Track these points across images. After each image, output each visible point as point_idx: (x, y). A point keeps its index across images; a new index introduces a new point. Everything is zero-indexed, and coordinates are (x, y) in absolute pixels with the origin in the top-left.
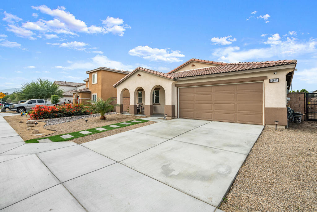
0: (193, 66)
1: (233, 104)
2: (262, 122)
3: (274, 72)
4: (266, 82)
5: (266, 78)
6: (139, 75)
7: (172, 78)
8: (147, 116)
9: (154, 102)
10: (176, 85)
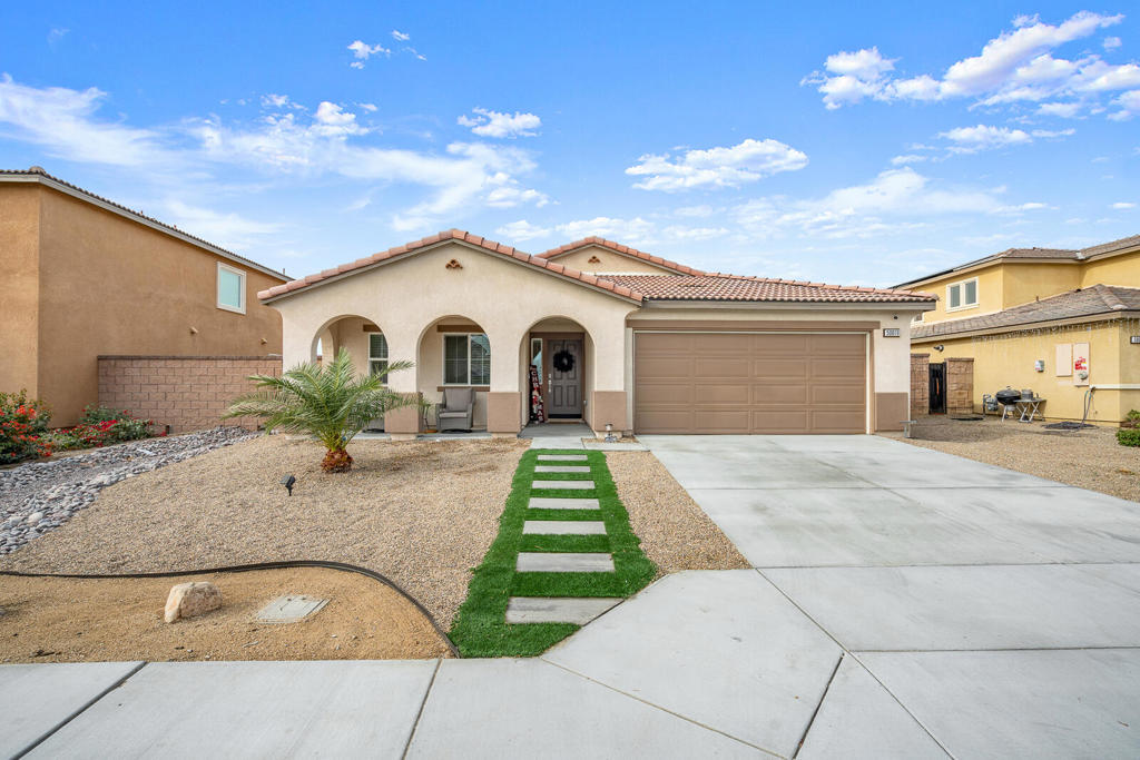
0: (594, 260)
1: (803, 387)
2: (864, 427)
3: (895, 315)
4: (878, 333)
5: (877, 325)
6: (454, 265)
7: (638, 296)
8: (501, 436)
9: (467, 382)
10: (629, 323)
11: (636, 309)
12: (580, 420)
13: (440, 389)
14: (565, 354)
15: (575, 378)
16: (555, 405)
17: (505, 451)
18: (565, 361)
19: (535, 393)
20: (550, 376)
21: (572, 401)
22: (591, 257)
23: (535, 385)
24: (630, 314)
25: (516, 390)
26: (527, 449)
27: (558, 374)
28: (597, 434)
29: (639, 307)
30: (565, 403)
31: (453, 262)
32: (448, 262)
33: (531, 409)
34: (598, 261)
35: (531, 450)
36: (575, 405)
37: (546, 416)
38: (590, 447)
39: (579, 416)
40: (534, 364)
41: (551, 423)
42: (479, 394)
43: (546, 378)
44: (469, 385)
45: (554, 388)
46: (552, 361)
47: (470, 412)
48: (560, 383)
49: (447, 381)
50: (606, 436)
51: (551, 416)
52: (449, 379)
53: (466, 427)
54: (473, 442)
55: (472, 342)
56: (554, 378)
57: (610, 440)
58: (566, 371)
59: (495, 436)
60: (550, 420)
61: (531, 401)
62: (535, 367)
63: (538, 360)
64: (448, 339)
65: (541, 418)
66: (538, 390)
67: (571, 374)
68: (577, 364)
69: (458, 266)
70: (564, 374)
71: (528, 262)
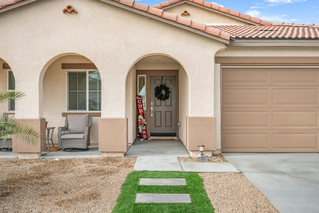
6: (70, 10)
7: (226, 35)
8: (111, 155)
9: (85, 109)
10: (217, 59)
11: (224, 47)
12: (175, 138)
13: (64, 115)
14: (163, 87)
15: (171, 105)
16: (156, 126)
17: (111, 173)
18: (163, 92)
19: (140, 117)
20: (152, 103)
21: (168, 124)
22: (183, 12)
23: (141, 111)
24: (218, 52)
25: (123, 116)
26: (131, 170)
27: (158, 102)
28: (191, 153)
29: (226, 45)
30: (163, 124)
31: (69, 7)
32: (65, 7)
33: (137, 129)
34: (189, 14)
35: (134, 173)
36: (171, 126)
37: (149, 134)
38: (187, 169)
39: (174, 135)
40: (139, 95)
41: (152, 140)
42: (94, 119)
43: (149, 105)
44: (87, 111)
45: (155, 113)
46: (153, 92)
47: (86, 134)
48: (159, 109)
49: (70, 108)
50: (200, 155)
51: (153, 135)
52: (72, 106)
53: (83, 146)
54: (86, 161)
55: (89, 77)
56: (155, 105)
57: (203, 159)
58: (164, 99)
59: (105, 155)
60: (152, 138)
61: (137, 124)
62: (140, 97)
63: (143, 92)
64: (70, 74)
65: (145, 136)
66: (143, 114)
67: (168, 102)
68: (172, 95)
69: (73, 11)
70: (163, 102)
71: (132, 7)
